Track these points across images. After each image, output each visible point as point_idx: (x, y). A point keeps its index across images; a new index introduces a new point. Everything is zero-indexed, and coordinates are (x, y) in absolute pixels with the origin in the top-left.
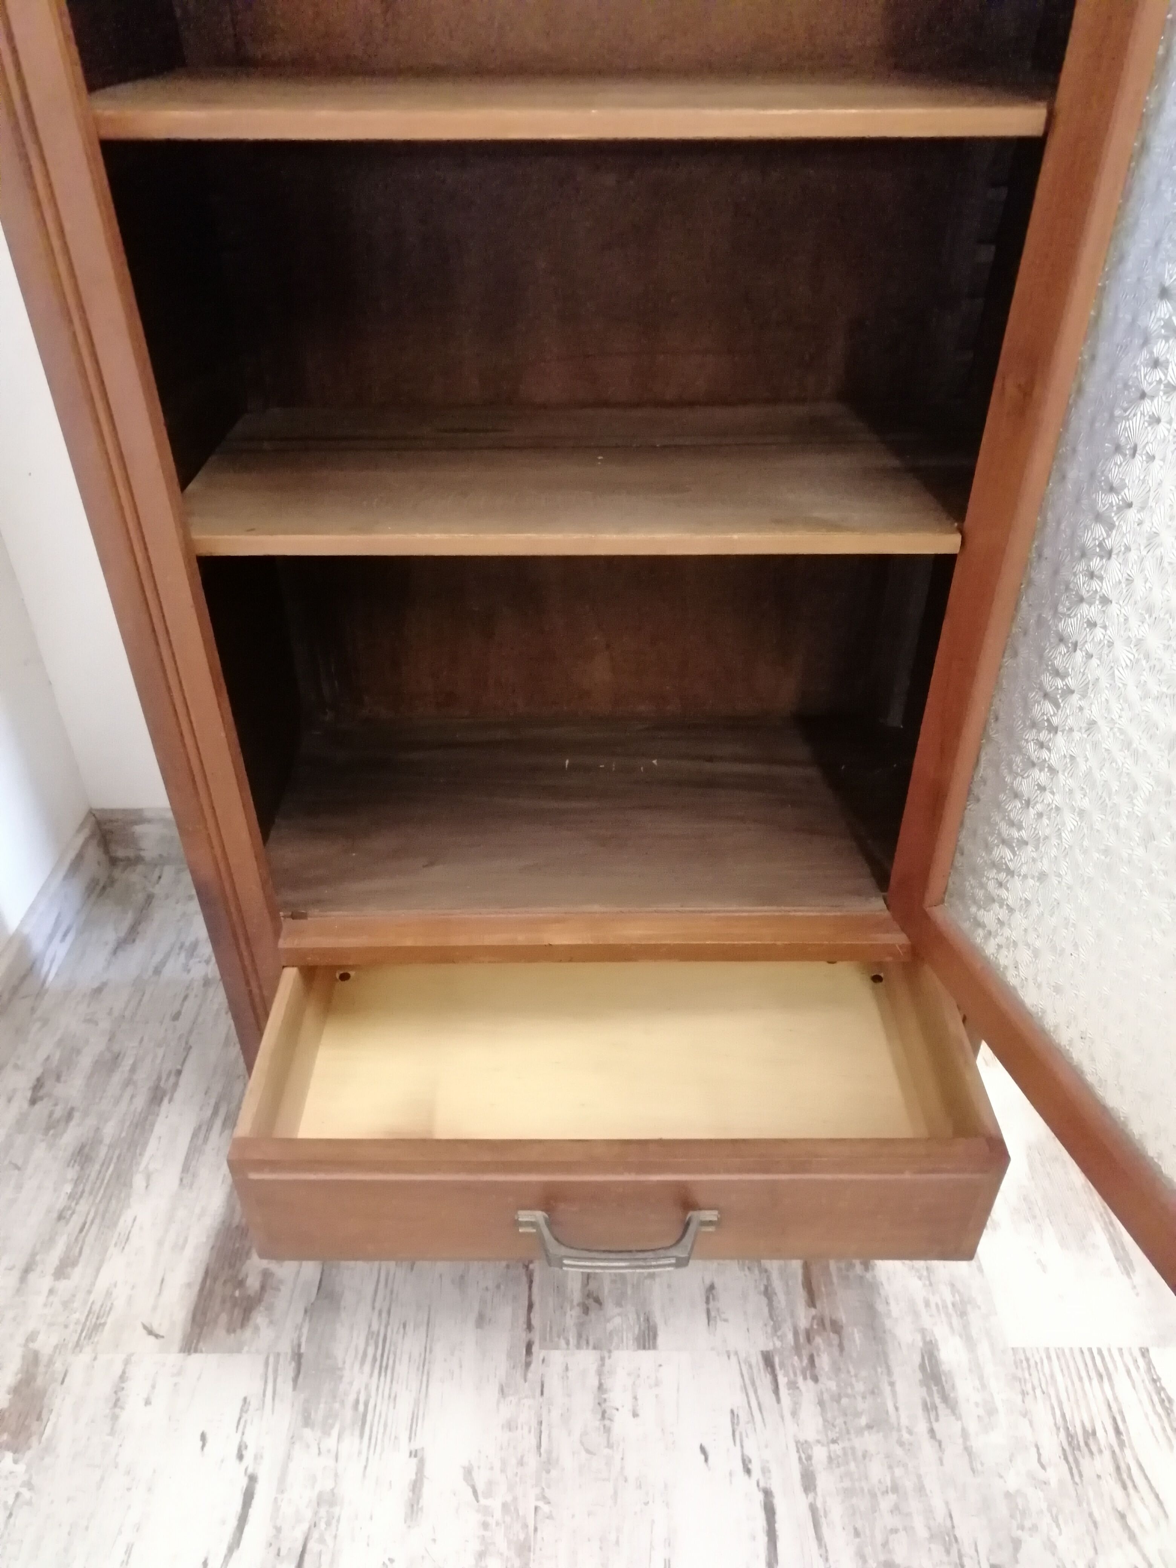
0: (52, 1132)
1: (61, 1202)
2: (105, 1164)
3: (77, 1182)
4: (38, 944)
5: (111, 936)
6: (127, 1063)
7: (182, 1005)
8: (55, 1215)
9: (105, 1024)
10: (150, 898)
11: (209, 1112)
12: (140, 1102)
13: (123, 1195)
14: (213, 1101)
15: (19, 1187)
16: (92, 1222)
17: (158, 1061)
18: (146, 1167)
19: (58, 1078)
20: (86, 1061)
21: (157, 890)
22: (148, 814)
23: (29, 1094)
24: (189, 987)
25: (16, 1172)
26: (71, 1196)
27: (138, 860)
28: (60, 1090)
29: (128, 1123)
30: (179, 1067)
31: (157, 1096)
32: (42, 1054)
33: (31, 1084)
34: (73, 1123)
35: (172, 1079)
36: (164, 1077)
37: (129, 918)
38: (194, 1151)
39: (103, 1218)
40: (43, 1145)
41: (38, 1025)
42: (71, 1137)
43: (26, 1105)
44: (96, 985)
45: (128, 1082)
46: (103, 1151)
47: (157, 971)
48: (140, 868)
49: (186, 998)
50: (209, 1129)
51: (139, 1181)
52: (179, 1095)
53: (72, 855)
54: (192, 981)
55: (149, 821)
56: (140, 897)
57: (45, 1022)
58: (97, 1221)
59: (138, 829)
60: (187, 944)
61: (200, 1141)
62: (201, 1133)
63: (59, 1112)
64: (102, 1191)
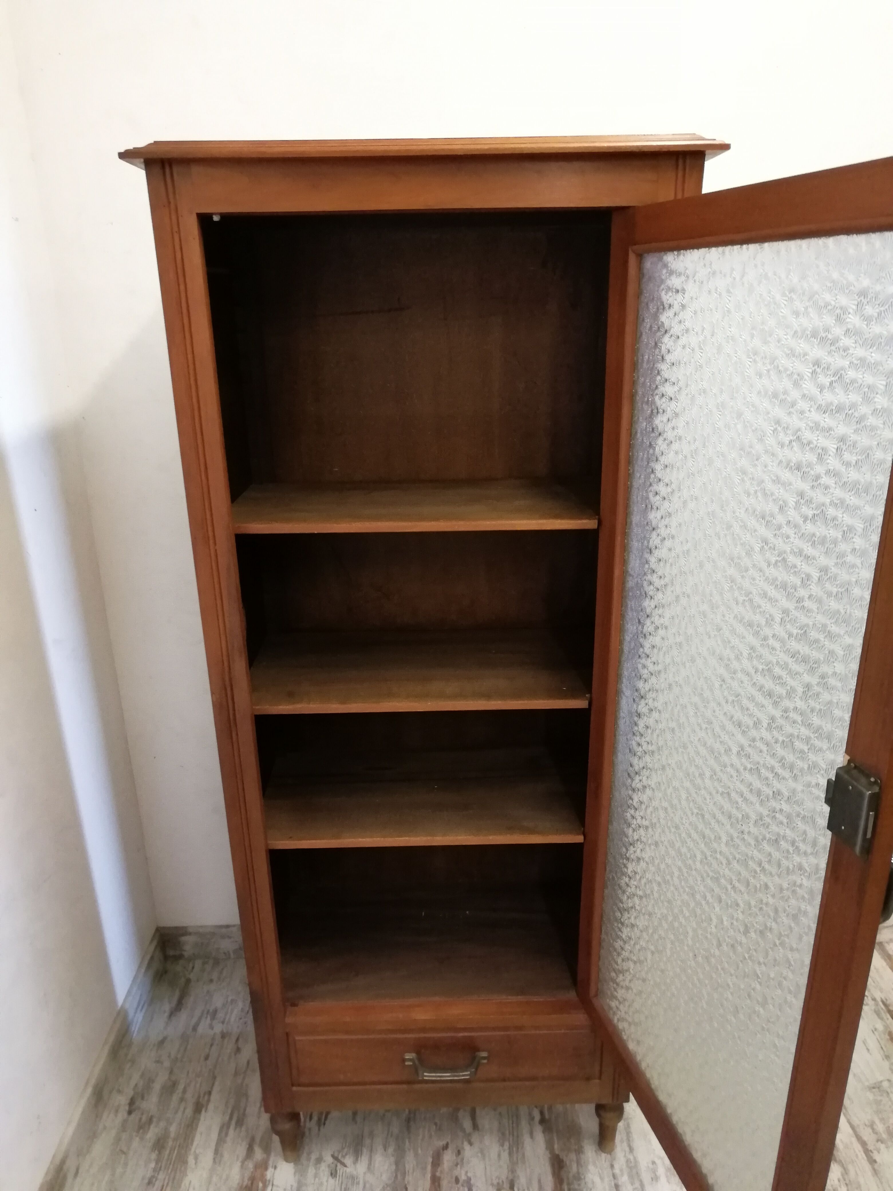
0: (141, 1131)
1: (149, 1174)
2: (173, 1149)
3: (157, 1161)
4: (131, 1013)
5: (167, 1007)
6: (181, 1087)
7: (210, 1050)
8: (146, 1181)
9: (167, 1064)
10: (188, 981)
11: (227, 1118)
12: (189, 1111)
13: (183, 1168)
14: (229, 1111)
15: (126, 1164)
16: (167, 1185)
17: (198, 1085)
18: (195, 1152)
19: (143, 1098)
20: (157, 1086)
21: (192, 976)
22: (190, 930)
23: (127, 1108)
24: (213, 1039)
25: (123, 1156)
26: (154, 1170)
27: (181, 957)
28: (144, 1105)
29: (183, 1126)
30: (210, 1090)
31: (198, 1108)
32: (133, 1083)
33: (128, 1102)
34: (152, 1127)
35: (206, 1097)
36: (202, 1095)
37: (177, 994)
38: (221, 1141)
39: (173, 1182)
40: (138, 1139)
41: (128, 1065)
42: (152, 1133)
43: (126, 1115)
44: (160, 1038)
45: (182, 1100)
46: (170, 1143)
47: (195, 1029)
48: (181, 962)
49: (212, 1045)
50: (228, 1128)
51: (191, 1160)
52: (211, 1106)
53: (148, 957)
54: (215, 1034)
55: (190, 934)
56: (183, 981)
57: (133, 1062)
58: (170, 1184)
59: (184, 939)
60: (211, 1011)
61: (223, 1134)
62: (224, 1129)
63: (144, 1118)
64: (171, 1166)
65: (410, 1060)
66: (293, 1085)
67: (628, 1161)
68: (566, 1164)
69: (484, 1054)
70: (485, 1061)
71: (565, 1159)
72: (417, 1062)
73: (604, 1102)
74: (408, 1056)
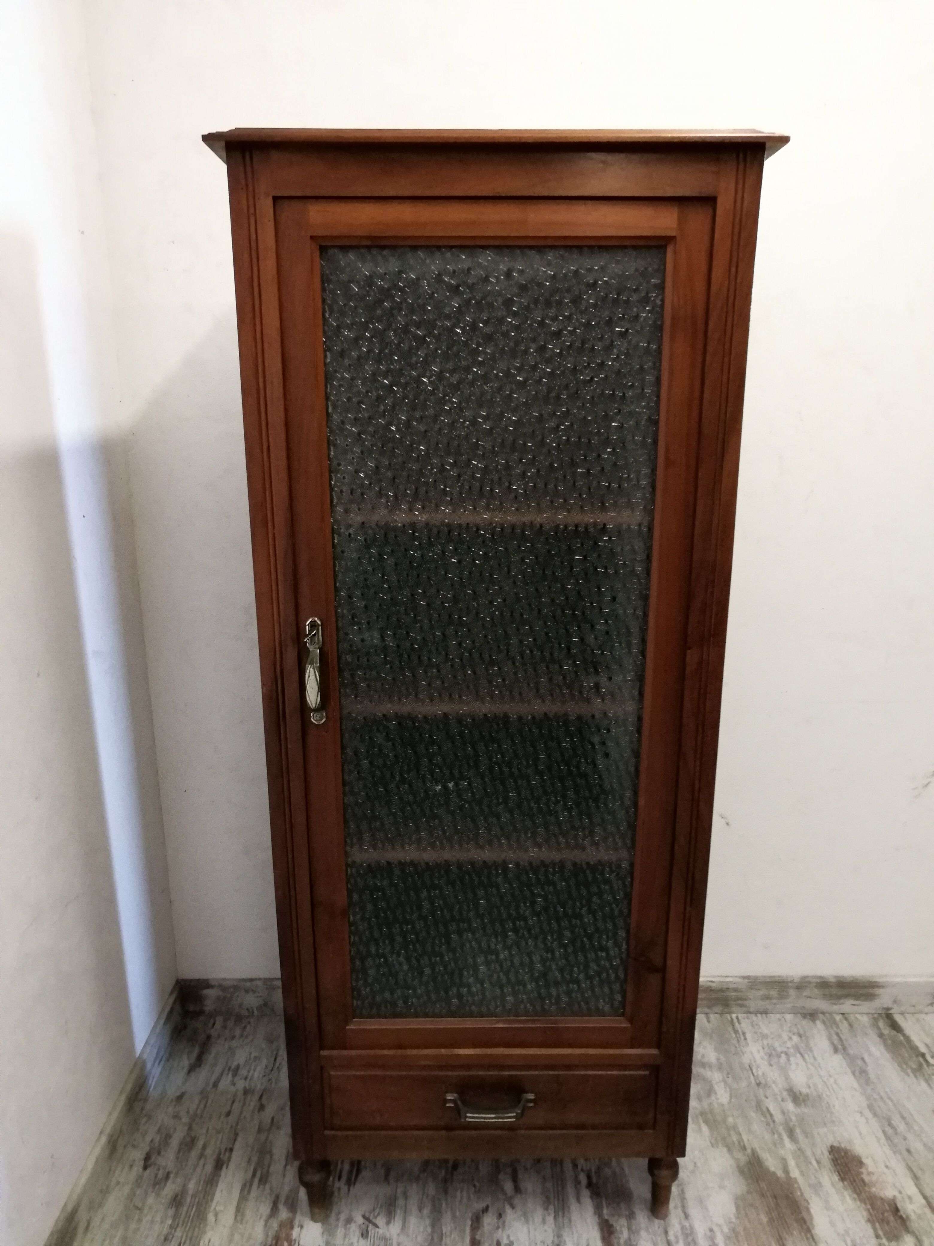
0: (157, 1186)
1: (165, 1230)
2: (191, 1206)
3: (175, 1217)
4: (149, 1065)
5: (186, 1062)
6: (200, 1144)
7: (231, 1106)
8: (162, 1238)
9: (185, 1120)
10: (209, 1037)
11: (250, 1174)
12: (209, 1168)
13: (202, 1226)
14: (252, 1168)
15: (140, 1221)
16: (185, 1243)
17: (218, 1142)
18: (215, 1209)
19: (159, 1153)
20: (175, 1143)
21: (213, 1032)
22: (213, 983)
23: (142, 1163)
24: (235, 1095)
25: (138, 1212)
26: (171, 1227)
27: (201, 1012)
28: (161, 1161)
29: (202, 1183)
30: (231, 1146)
31: (219, 1165)
32: (148, 1139)
33: (143, 1157)
34: (169, 1183)
35: (227, 1154)
36: (223, 1152)
37: (196, 1051)
38: (243, 1197)
39: (191, 1239)
40: (153, 1194)
41: (144, 1120)
42: (170, 1189)
43: (141, 1170)
44: (178, 1094)
45: (201, 1155)
46: (188, 1200)
47: (215, 1085)
48: (202, 1018)
49: (233, 1102)
50: (251, 1185)
51: (211, 1217)
52: (232, 1165)
53: (168, 1009)
54: (237, 1090)
55: (212, 987)
56: (202, 1037)
57: (149, 1117)
58: (188, 1241)
59: (205, 992)
60: (233, 1067)
61: (246, 1192)
62: (246, 1188)
63: (161, 1174)
64: (189, 1224)
65: (451, 1101)
66: (325, 1128)
67: (683, 1228)
68: (616, 1230)
69: (531, 1096)
70: (532, 1105)
71: (615, 1224)
72: (459, 1102)
73: (658, 1155)
74: (449, 1097)
